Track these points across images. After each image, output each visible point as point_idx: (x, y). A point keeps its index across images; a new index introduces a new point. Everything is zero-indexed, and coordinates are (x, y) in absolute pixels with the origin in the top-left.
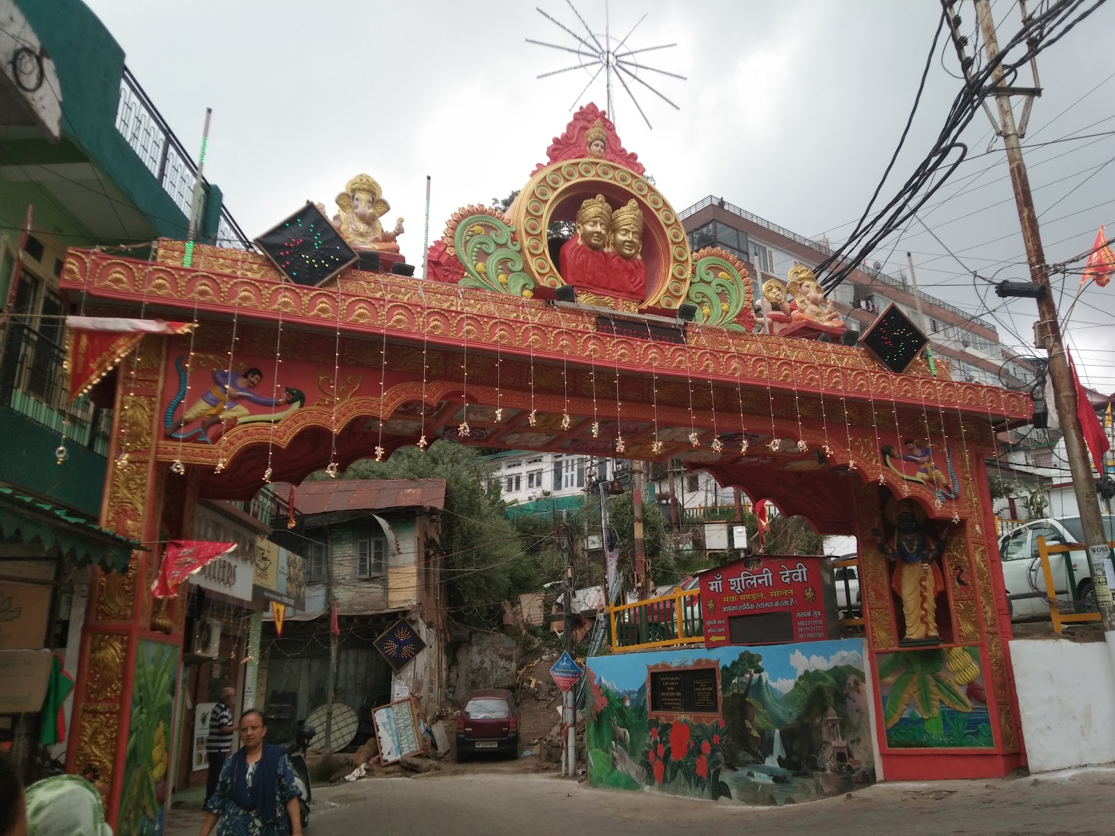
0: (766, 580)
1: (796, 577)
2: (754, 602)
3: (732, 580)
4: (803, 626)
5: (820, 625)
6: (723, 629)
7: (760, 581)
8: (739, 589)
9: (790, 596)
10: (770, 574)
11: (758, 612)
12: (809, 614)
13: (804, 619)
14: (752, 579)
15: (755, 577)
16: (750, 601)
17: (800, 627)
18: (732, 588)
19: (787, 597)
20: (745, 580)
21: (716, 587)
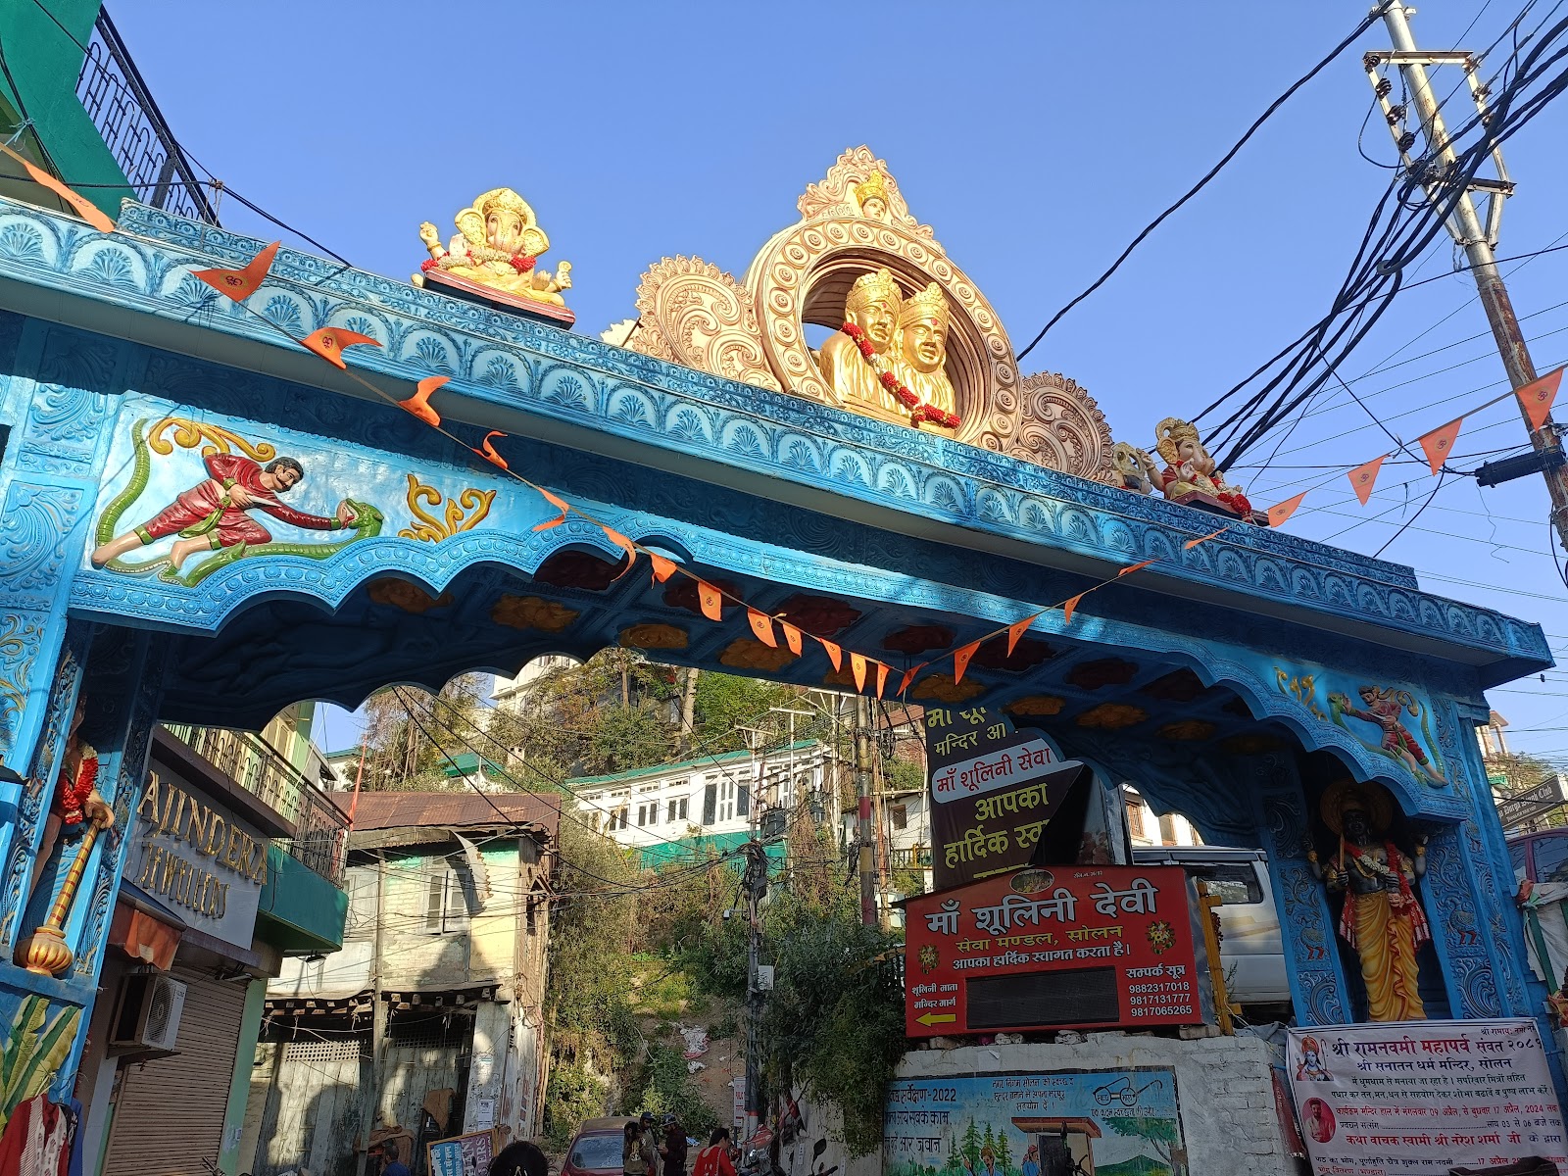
0: (1060, 910)
1: (1130, 904)
2: (1029, 950)
3: (980, 911)
4: (1141, 994)
5: (1183, 991)
6: (953, 1001)
7: (1046, 913)
8: (997, 924)
9: (1113, 938)
10: (1070, 900)
11: (1037, 968)
12: (1158, 971)
13: (1145, 980)
14: (1029, 908)
15: (1034, 905)
16: (1021, 949)
17: (1135, 995)
18: (980, 925)
19: (1109, 941)
20: (1012, 911)
21: (945, 924)
